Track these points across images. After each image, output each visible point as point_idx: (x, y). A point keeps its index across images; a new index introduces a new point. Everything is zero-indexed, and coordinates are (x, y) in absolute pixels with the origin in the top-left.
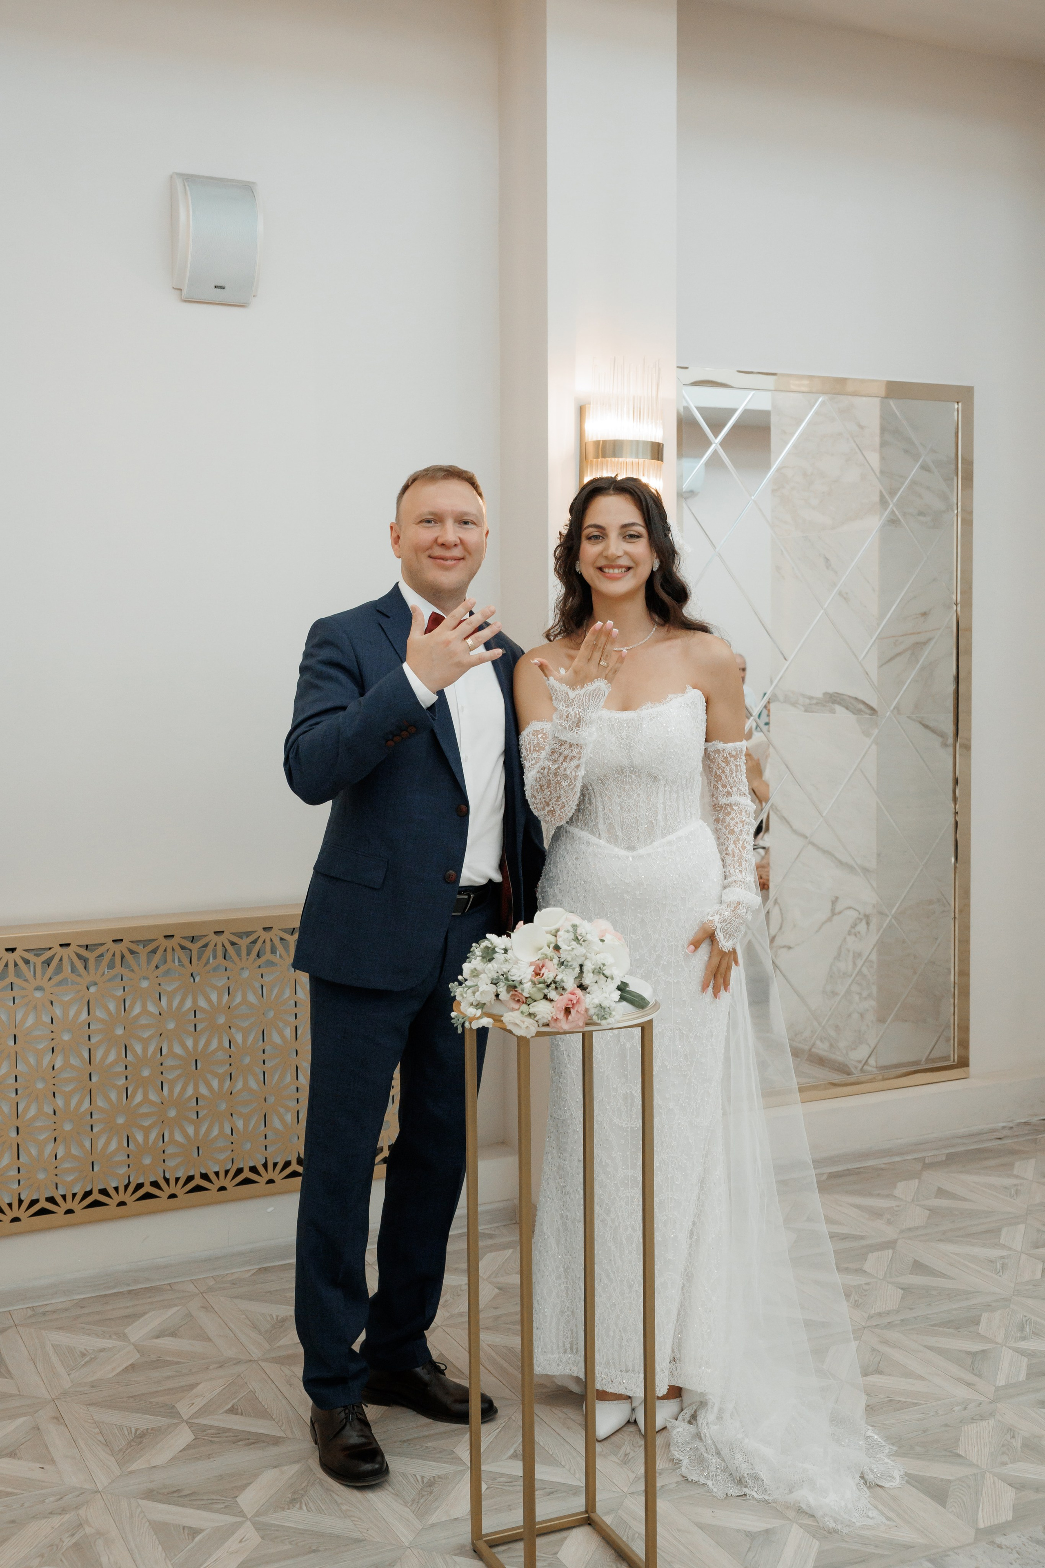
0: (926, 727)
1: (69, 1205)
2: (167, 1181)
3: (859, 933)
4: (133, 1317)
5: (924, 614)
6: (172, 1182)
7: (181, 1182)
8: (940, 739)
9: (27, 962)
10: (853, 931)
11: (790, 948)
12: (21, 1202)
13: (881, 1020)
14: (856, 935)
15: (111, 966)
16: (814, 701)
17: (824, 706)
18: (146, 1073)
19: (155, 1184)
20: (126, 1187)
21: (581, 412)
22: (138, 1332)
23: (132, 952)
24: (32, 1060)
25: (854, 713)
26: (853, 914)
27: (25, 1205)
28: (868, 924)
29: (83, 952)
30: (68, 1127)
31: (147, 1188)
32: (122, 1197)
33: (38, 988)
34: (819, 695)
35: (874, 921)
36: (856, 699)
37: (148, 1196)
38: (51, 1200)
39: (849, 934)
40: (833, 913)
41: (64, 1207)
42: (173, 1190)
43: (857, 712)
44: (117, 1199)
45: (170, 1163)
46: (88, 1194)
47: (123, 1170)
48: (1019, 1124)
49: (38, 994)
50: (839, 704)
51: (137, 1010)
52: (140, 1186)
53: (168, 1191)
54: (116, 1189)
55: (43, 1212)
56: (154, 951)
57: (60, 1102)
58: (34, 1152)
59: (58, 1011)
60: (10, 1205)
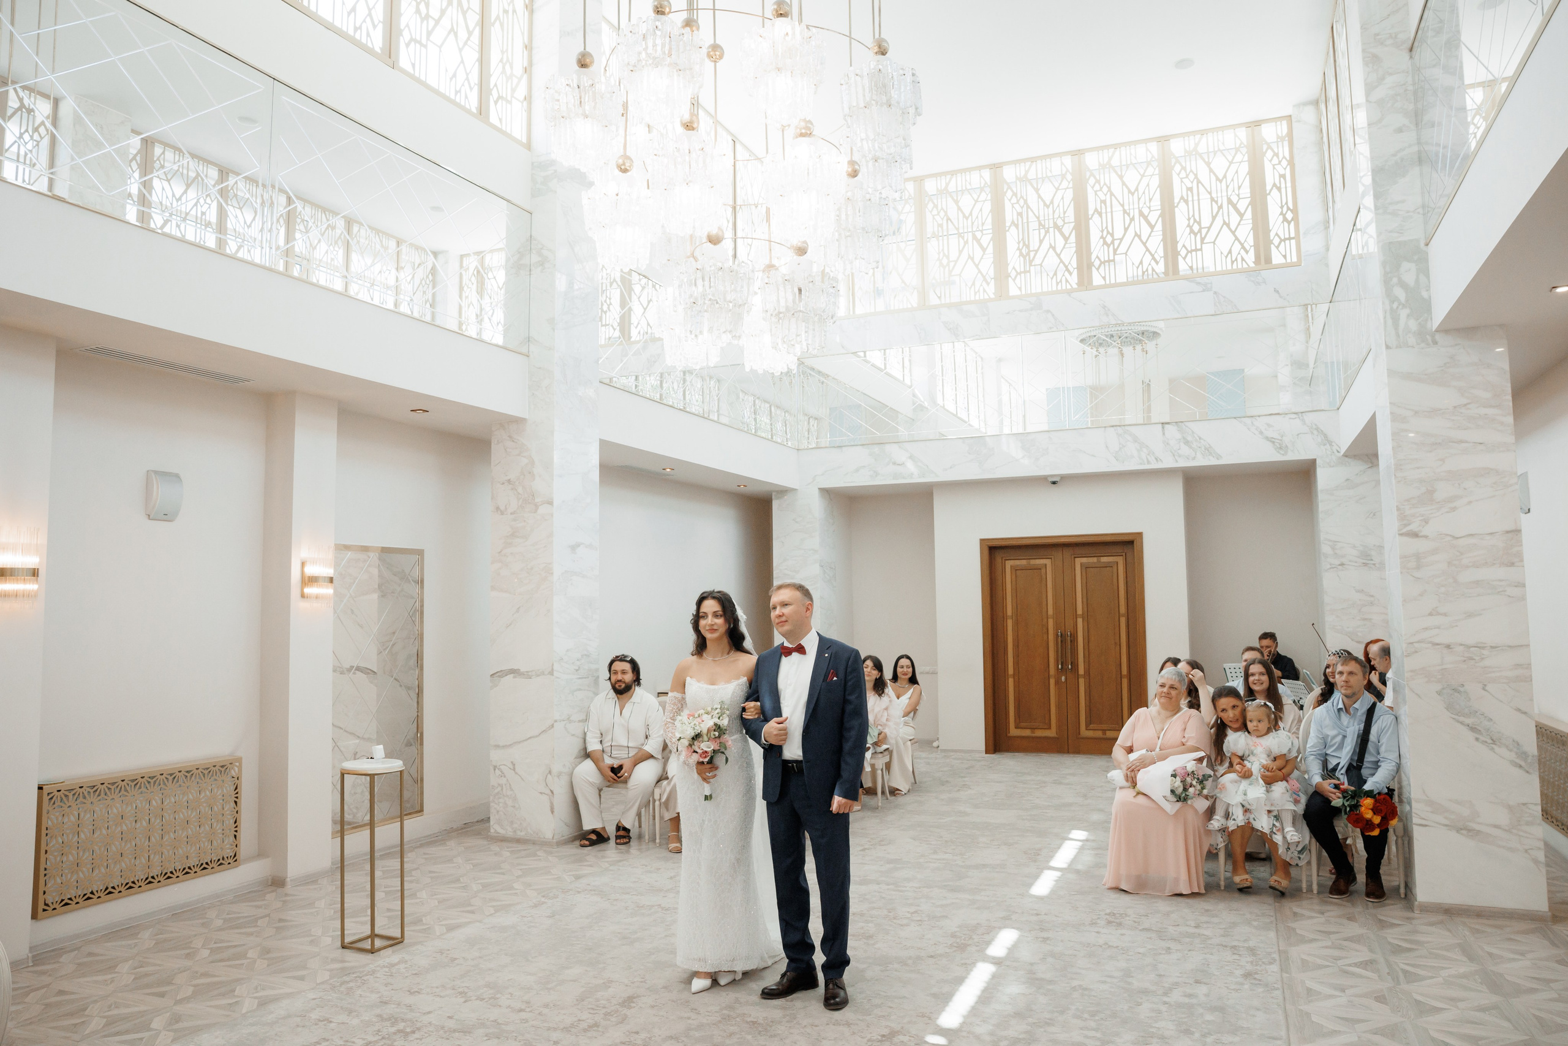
17: (351, 672)
21: (303, 564)
25: (364, 674)
36: (366, 668)
43: (367, 673)
48: (445, 831)
50: (357, 670)
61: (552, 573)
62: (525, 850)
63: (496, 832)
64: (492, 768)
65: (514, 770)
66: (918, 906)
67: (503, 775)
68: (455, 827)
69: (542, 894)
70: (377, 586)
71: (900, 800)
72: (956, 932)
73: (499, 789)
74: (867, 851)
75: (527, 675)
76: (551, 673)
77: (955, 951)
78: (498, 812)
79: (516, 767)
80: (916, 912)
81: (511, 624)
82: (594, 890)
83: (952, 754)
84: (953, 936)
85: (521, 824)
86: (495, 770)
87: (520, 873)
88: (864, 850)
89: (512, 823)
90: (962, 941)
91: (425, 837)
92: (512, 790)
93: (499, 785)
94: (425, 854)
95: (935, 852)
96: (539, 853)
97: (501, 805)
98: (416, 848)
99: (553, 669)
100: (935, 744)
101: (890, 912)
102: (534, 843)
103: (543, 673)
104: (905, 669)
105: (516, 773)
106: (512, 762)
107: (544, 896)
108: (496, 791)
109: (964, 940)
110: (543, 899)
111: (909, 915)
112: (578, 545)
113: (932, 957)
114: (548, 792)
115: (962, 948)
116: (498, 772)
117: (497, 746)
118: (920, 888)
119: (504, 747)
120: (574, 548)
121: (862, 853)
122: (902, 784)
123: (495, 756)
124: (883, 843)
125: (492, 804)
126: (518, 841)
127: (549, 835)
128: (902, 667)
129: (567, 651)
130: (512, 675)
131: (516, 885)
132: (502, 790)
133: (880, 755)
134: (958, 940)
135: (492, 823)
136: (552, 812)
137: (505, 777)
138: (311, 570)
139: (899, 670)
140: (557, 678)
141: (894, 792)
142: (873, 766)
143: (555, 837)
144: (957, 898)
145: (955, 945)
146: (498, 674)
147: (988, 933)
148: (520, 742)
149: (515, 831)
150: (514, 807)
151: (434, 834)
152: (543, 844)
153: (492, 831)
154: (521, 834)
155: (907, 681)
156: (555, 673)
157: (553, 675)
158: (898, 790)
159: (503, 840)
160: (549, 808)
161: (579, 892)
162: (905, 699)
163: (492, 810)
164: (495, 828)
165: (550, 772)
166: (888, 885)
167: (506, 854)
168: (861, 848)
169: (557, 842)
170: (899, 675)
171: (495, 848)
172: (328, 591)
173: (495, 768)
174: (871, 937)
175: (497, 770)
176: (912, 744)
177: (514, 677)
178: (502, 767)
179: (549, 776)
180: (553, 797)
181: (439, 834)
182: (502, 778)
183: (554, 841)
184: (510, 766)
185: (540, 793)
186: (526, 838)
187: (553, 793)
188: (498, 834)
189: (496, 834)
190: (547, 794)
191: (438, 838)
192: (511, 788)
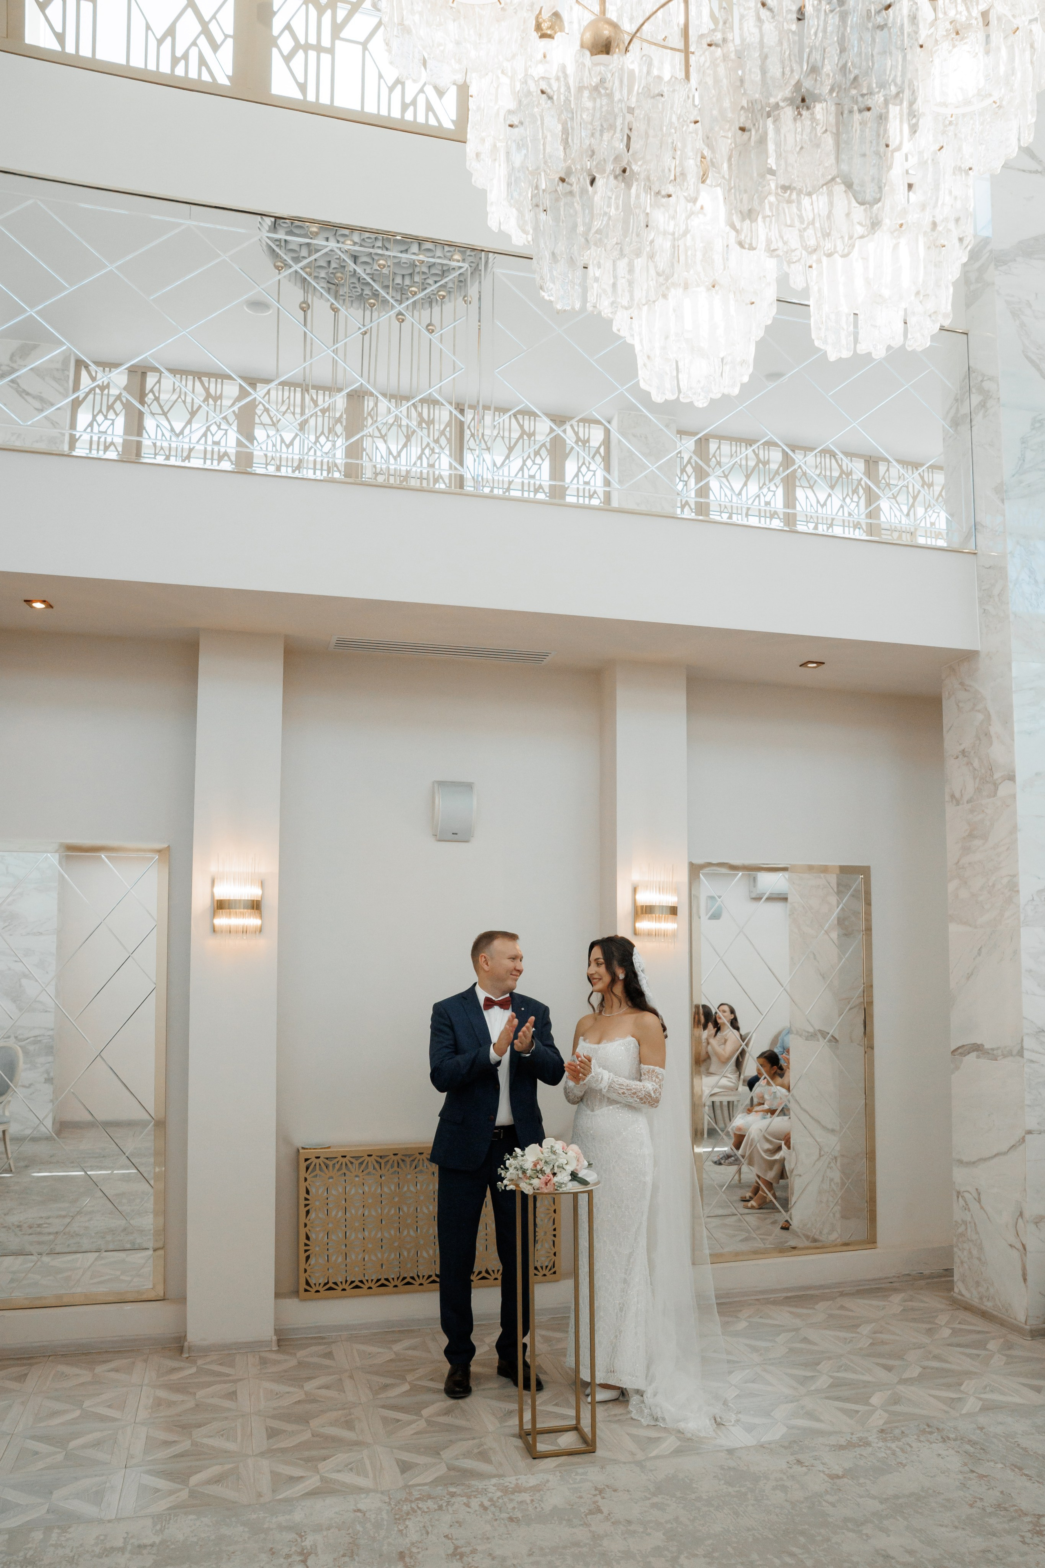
1: (370, 1284)
2: (418, 1276)
4: (395, 1342)
6: (421, 1277)
7: (425, 1278)
9: (352, 1163)
12: (346, 1281)
15: (392, 1167)
18: (409, 1221)
19: (412, 1278)
20: (398, 1278)
21: (635, 889)
22: (397, 1347)
23: (403, 1161)
24: (353, 1212)
27: (348, 1283)
29: (379, 1159)
30: (370, 1246)
31: (408, 1280)
32: (396, 1283)
33: (356, 1176)
37: (408, 1283)
38: (361, 1282)
41: (368, 1285)
42: (421, 1281)
44: (393, 1283)
45: (421, 1268)
46: (378, 1280)
47: (397, 1269)
48: (903, 1275)
49: (357, 1179)
51: (405, 1189)
52: (404, 1278)
53: (419, 1282)
54: (393, 1279)
55: (357, 1287)
56: (413, 1160)
57: (366, 1233)
58: (353, 1257)
59: (366, 1189)
60: (341, 1282)
61: (1018, 892)
62: (979, 1332)
63: (960, 1292)
64: (955, 1194)
65: (980, 1201)
67: (967, 1207)
73: (964, 1227)
75: (991, 1055)
76: (1022, 1053)
78: (962, 1262)
79: (982, 1197)
81: (972, 974)
85: (988, 1288)
86: (958, 1197)
89: (978, 1283)
91: (868, 1280)
92: (977, 1233)
93: (963, 1221)
97: (966, 1253)
99: (1023, 1047)
102: (999, 1323)
103: (1011, 1053)
105: (982, 1207)
106: (978, 1189)
108: (960, 1231)
114: (1020, 1247)
116: (961, 1200)
117: (961, 1162)
119: (973, 1163)
123: (959, 1175)
125: (955, 1249)
126: (985, 1315)
127: (1022, 1316)
130: (974, 1054)
132: (966, 1229)
135: (956, 1276)
136: (1025, 1280)
137: (969, 1210)
138: (645, 898)
140: (1031, 1061)
143: (1029, 1322)
146: (960, 1051)
148: (986, 1159)
149: (981, 1298)
150: (979, 1259)
152: (1016, 1329)
153: (956, 1290)
154: (988, 1305)
156: (1026, 1054)
157: (1022, 1056)
159: (968, 1308)
160: (1020, 1273)
163: (956, 1260)
164: (960, 1286)
165: (1021, 1214)
167: (950, 1331)
169: (1031, 1331)
172: (668, 925)
173: (958, 1193)
175: (960, 1197)
177: (978, 1057)
178: (966, 1195)
179: (1020, 1220)
180: (1025, 1254)
181: (895, 1279)
182: (967, 1212)
183: (1028, 1327)
184: (975, 1195)
185: (1010, 1245)
186: (995, 1313)
187: (1025, 1249)
188: (963, 1298)
189: (959, 1297)
190: (1018, 1250)
191: (891, 1284)
192: (976, 1229)
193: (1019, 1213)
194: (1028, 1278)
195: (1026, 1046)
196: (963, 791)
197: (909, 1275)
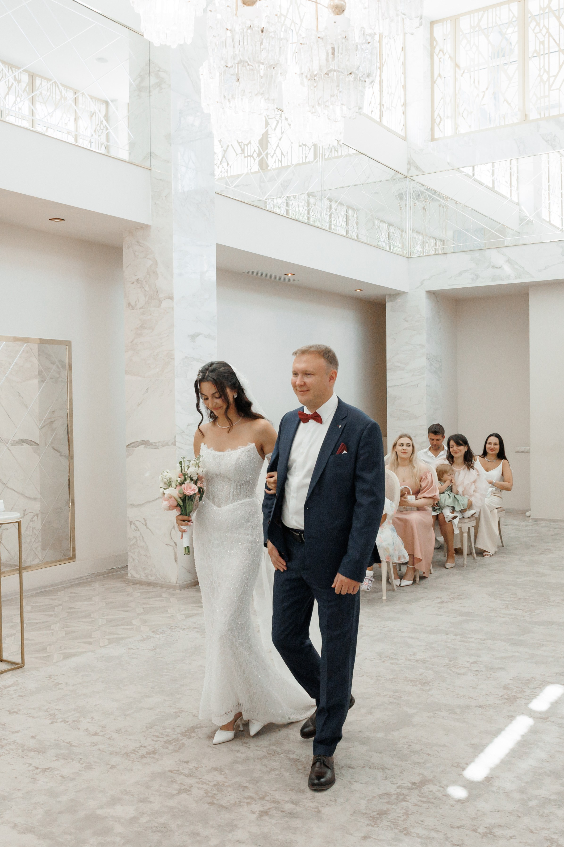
0: (55, 449)
3: (34, 520)
5: (53, 412)
8: (59, 453)
10: (32, 520)
11: (7, 529)
13: (44, 549)
14: (33, 521)
16: (15, 442)
17: (19, 443)
25: (30, 446)
26: (32, 514)
28: (37, 517)
34: (17, 439)
35: (40, 516)
36: (31, 441)
39: (31, 521)
40: (24, 515)
43: (32, 445)
48: (92, 574)
50: (25, 442)
61: (174, 359)
62: (153, 592)
63: (132, 576)
64: (128, 523)
65: (146, 525)
66: (479, 656)
67: (137, 529)
68: (102, 571)
69: (153, 630)
70: (37, 373)
71: (486, 560)
72: (509, 684)
73: (135, 540)
74: (444, 603)
75: (154, 446)
76: (174, 444)
77: (504, 703)
78: (134, 560)
79: (147, 522)
80: (475, 662)
81: (141, 403)
82: (197, 628)
83: (541, 522)
84: (506, 687)
85: (151, 570)
86: (131, 525)
87: (142, 611)
88: (441, 603)
89: (144, 569)
90: (514, 694)
91: (76, 579)
92: (144, 541)
93: (134, 537)
94: (71, 593)
95: (507, 608)
96: (164, 595)
97: (136, 554)
98: (67, 588)
99: (175, 440)
100: (528, 514)
101: (451, 661)
102: (162, 586)
103: (167, 444)
104: (492, 446)
105: (147, 528)
106: (144, 519)
107: (153, 632)
108: (132, 542)
109: (516, 692)
110: (152, 634)
111: (468, 665)
112: (198, 335)
113: (480, 707)
114: (173, 544)
115: (512, 700)
116: (133, 526)
117: (132, 505)
118: (484, 640)
119: (138, 506)
120: (193, 337)
121: (439, 605)
122: (490, 548)
123: (132, 513)
124: (461, 597)
125: (129, 553)
126: (149, 584)
127: (173, 580)
128: (490, 444)
129: (189, 425)
130: (144, 445)
131: (134, 622)
132: (137, 541)
133: (468, 520)
134: (510, 692)
135: (129, 568)
136: (176, 561)
137: (139, 530)
139: (488, 446)
140: (179, 448)
141: (481, 553)
142: (460, 529)
143: (178, 582)
144: (517, 652)
145: (506, 697)
146: (132, 445)
147: (540, 688)
148: (149, 502)
149: (147, 576)
150: (146, 556)
151: (84, 577)
153: (129, 575)
154: (152, 579)
155: (495, 457)
156: (177, 444)
157: (175, 445)
158: (485, 551)
159: (138, 583)
160: (174, 557)
161: (184, 629)
162: (495, 473)
163: (130, 559)
164: (132, 573)
166: (456, 635)
167: (137, 594)
168: (439, 601)
169: (180, 586)
170: (487, 450)
171: (130, 589)
173: (131, 523)
174: (427, 683)
175: (133, 525)
176: (498, 512)
177: (145, 447)
178: (137, 523)
179: (173, 530)
180: (177, 548)
181: (88, 577)
182: (137, 532)
183: (178, 585)
184: (144, 522)
185: (167, 545)
186: (156, 582)
187: (176, 545)
188: (135, 579)
189: (133, 578)
190: (171, 546)
191: (86, 580)
192: (143, 540)
193: (172, 527)
194: (178, 559)
195: (177, 440)
196: (137, 302)
197: (94, 574)
